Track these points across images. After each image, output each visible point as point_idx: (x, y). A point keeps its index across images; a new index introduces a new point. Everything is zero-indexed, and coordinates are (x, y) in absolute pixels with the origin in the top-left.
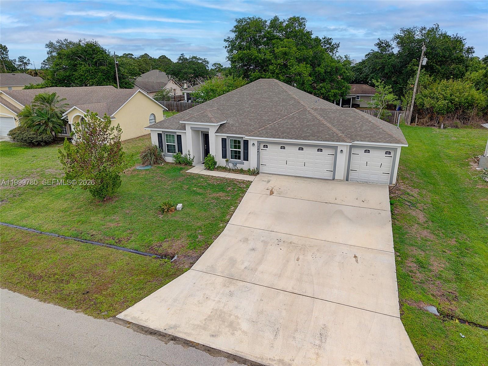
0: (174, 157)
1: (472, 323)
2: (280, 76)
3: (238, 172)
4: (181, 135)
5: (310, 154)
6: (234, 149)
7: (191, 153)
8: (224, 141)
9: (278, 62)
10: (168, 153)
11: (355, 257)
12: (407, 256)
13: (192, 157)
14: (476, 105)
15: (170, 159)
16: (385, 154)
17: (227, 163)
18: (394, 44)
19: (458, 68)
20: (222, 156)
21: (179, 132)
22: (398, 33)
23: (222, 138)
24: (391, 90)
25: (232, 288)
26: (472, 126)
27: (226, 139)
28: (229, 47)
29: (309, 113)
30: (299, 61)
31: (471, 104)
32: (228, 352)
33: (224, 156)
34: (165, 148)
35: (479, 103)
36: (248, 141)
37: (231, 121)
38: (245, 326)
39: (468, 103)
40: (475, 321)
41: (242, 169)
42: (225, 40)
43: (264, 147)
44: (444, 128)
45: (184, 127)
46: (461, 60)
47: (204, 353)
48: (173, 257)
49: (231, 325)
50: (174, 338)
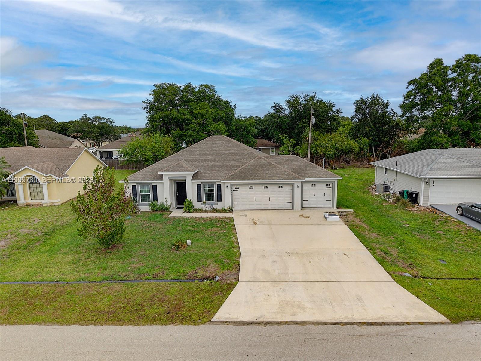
0: (150, 205)
1: (429, 278)
2: (200, 133)
3: (214, 212)
4: (156, 185)
5: (273, 190)
6: (209, 192)
7: (168, 200)
8: (199, 187)
9: (197, 121)
10: (142, 203)
11: (345, 254)
12: (375, 249)
13: (169, 204)
14: (353, 151)
15: (145, 208)
16: (327, 186)
17: (204, 205)
18: (286, 107)
19: (334, 125)
20: (198, 200)
21: (154, 182)
22: (288, 98)
23: (197, 184)
25: (281, 287)
26: (353, 167)
27: (201, 185)
28: (147, 108)
29: (264, 160)
30: (216, 120)
31: (350, 150)
32: (310, 321)
33: (199, 199)
34: (139, 198)
35: (355, 150)
36: (221, 184)
37: (201, 170)
38: (308, 305)
39: (348, 149)
40: (430, 277)
41: (216, 209)
42: (144, 102)
43: (235, 188)
44: (336, 169)
45: (161, 177)
46: (333, 119)
47: (296, 325)
48: (214, 279)
49: (299, 307)
50: (268, 323)
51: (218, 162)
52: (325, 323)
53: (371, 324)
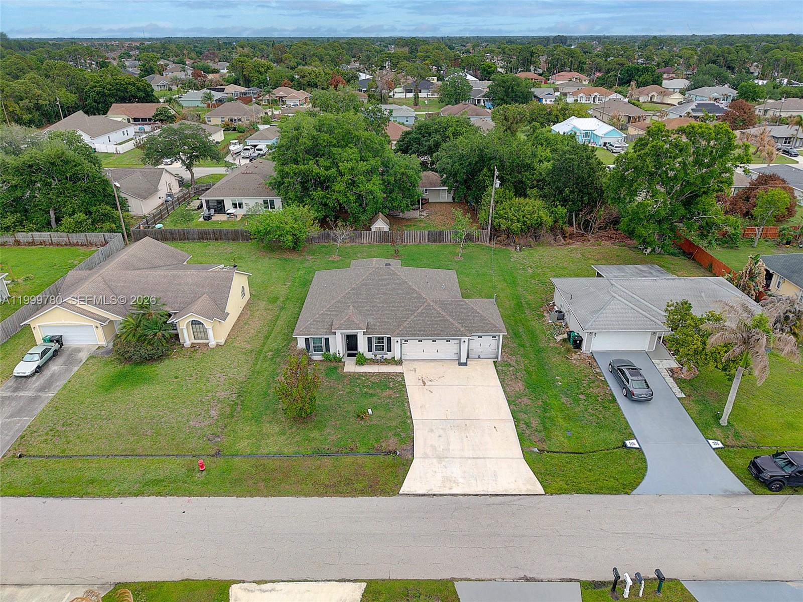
0: (323, 355)
3: (385, 363)
4: (329, 339)
5: (441, 344)
6: (379, 344)
7: (340, 351)
8: (370, 339)
10: (315, 353)
11: (495, 428)
13: (341, 355)
14: (545, 225)
15: (317, 357)
16: (492, 337)
21: (326, 337)
24: (470, 216)
25: (444, 463)
26: (543, 244)
31: (540, 225)
33: (370, 350)
34: (312, 348)
36: (391, 338)
38: (461, 480)
39: (538, 224)
40: (553, 451)
41: (389, 360)
43: (405, 343)
44: (522, 247)
47: (451, 497)
48: (395, 452)
49: (455, 482)
50: (434, 495)
51: (387, 310)
52: (470, 495)
53: (497, 495)
